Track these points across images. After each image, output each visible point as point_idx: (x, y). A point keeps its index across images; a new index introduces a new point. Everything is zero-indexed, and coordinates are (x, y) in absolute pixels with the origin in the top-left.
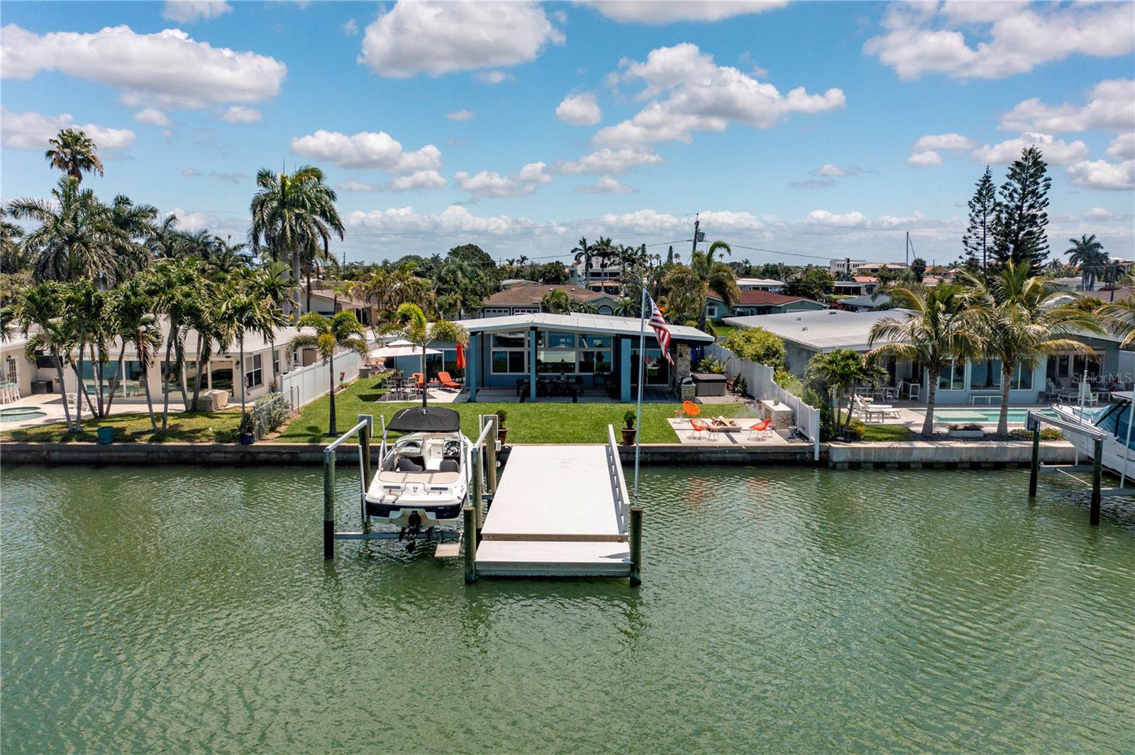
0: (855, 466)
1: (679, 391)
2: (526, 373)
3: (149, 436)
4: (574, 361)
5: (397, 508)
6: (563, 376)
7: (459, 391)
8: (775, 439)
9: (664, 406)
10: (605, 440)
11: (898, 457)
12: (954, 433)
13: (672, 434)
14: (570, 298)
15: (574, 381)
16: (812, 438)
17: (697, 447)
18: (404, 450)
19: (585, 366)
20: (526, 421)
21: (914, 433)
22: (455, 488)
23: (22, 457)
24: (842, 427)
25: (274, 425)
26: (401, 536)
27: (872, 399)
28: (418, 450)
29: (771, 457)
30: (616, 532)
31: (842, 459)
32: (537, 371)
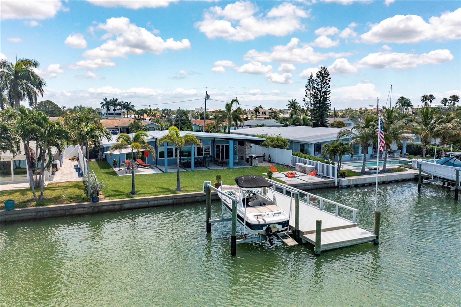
1: (250, 161)
3: (34, 204)
16: (332, 177)
17: (296, 184)
21: (357, 172)
22: (284, 212)
31: (345, 185)
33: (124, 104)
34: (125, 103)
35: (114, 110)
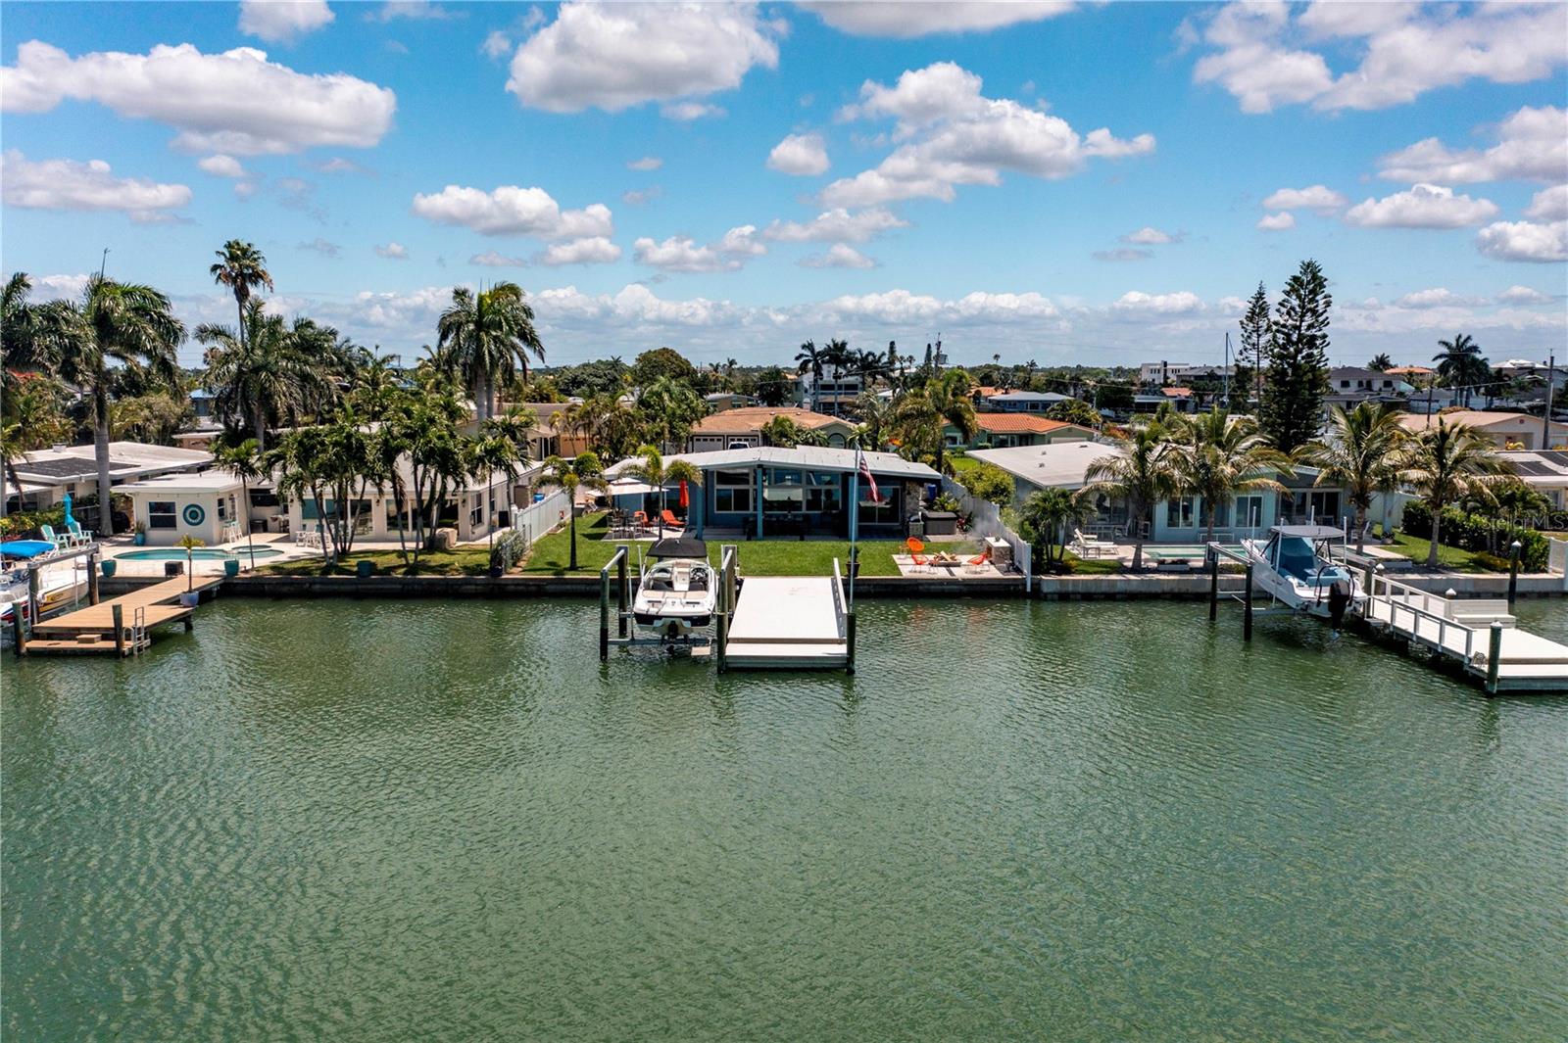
0: (1064, 597)
1: (908, 529)
2: (751, 511)
3: (403, 570)
4: (800, 499)
5: (659, 618)
6: (790, 515)
7: (683, 530)
8: (991, 572)
9: (890, 544)
10: (831, 573)
11: (1104, 589)
12: (1162, 567)
13: (895, 568)
14: (796, 425)
15: (801, 519)
16: (1025, 571)
17: (916, 580)
18: (657, 575)
19: (813, 504)
20: (754, 557)
21: (1126, 567)
22: (706, 602)
23: (285, 589)
24: (1056, 561)
25: (516, 559)
26: (662, 642)
27: (1095, 536)
28: (669, 575)
29: (986, 588)
30: (835, 635)
31: (1050, 590)
32: (764, 509)
33: (864, 359)
34: (867, 355)
35: (837, 377)
